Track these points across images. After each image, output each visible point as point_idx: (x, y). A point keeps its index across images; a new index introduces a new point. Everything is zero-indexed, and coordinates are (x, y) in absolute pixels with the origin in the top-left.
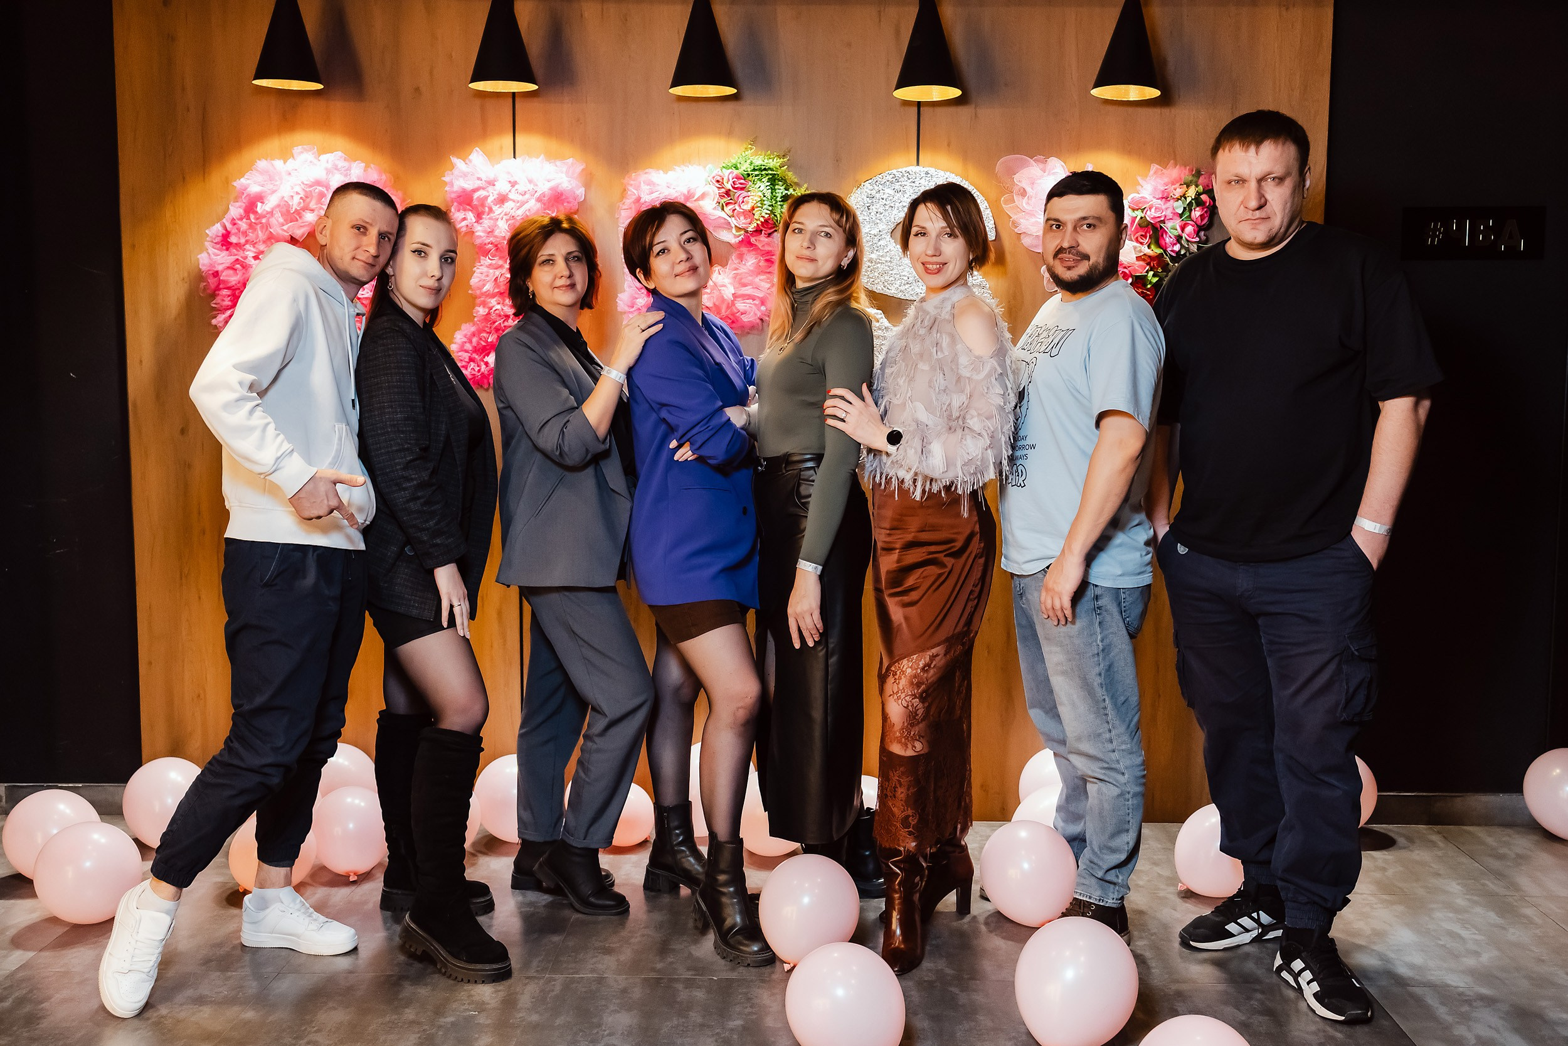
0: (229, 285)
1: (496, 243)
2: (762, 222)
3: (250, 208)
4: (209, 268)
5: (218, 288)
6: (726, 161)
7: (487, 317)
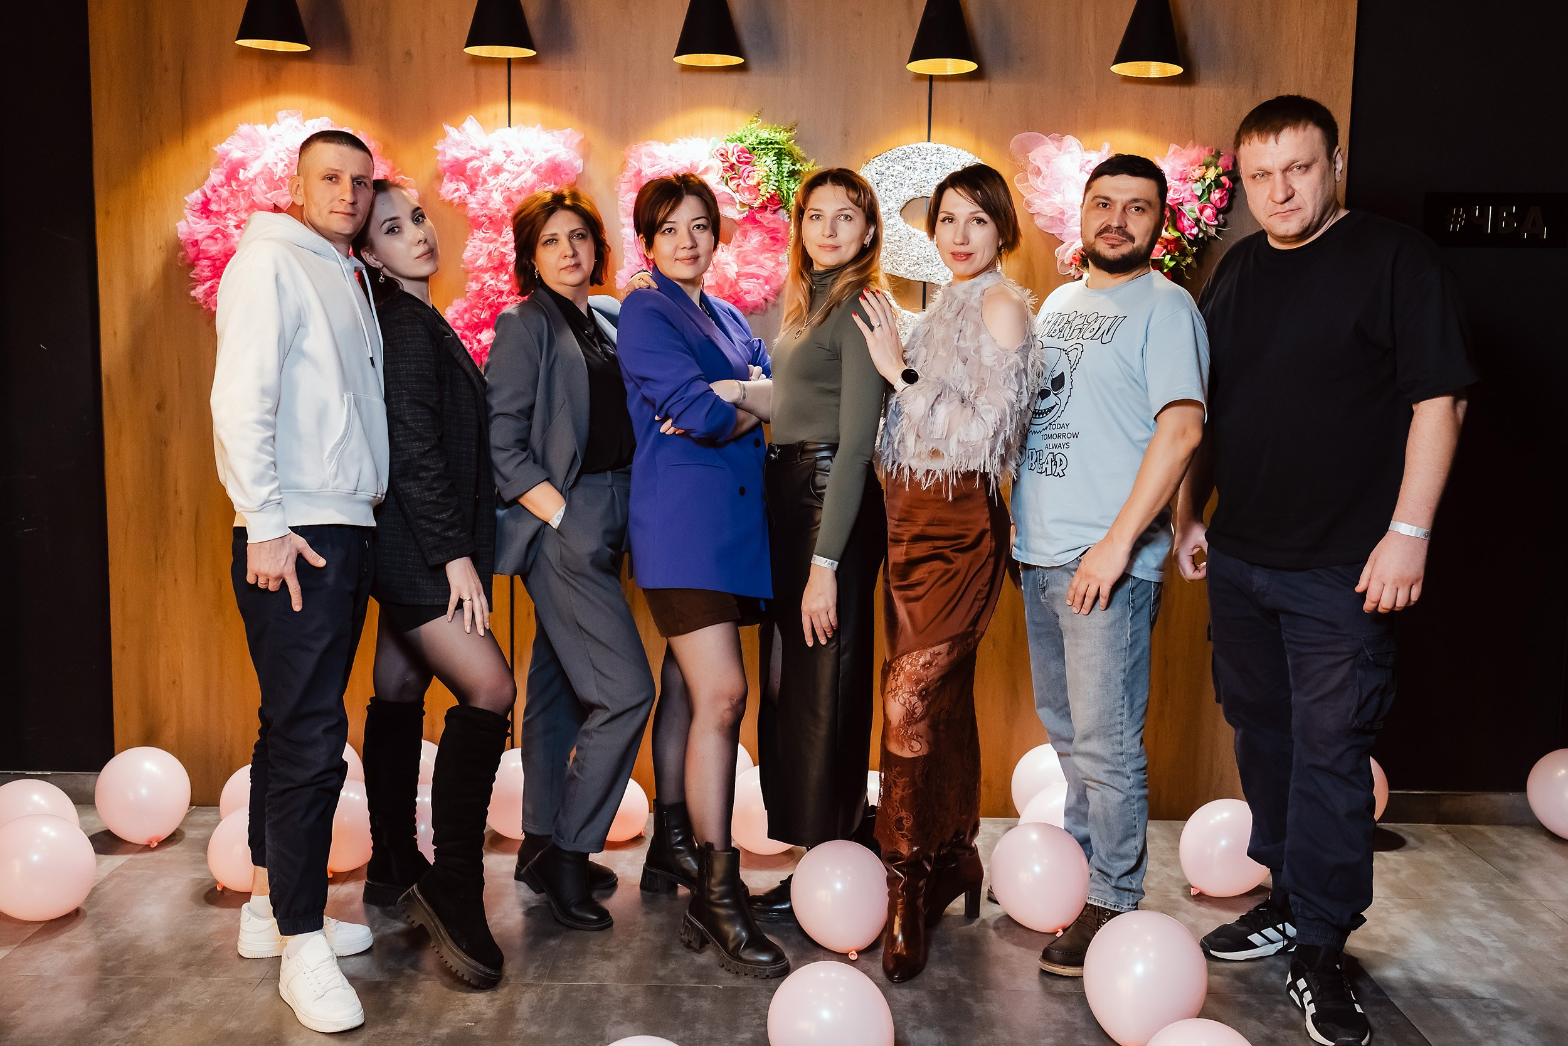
0: (209, 255)
1: (490, 216)
2: (767, 198)
3: (232, 175)
4: (187, 237)
5: (197, 258)
6: (731, 134)
7: (480, 294)
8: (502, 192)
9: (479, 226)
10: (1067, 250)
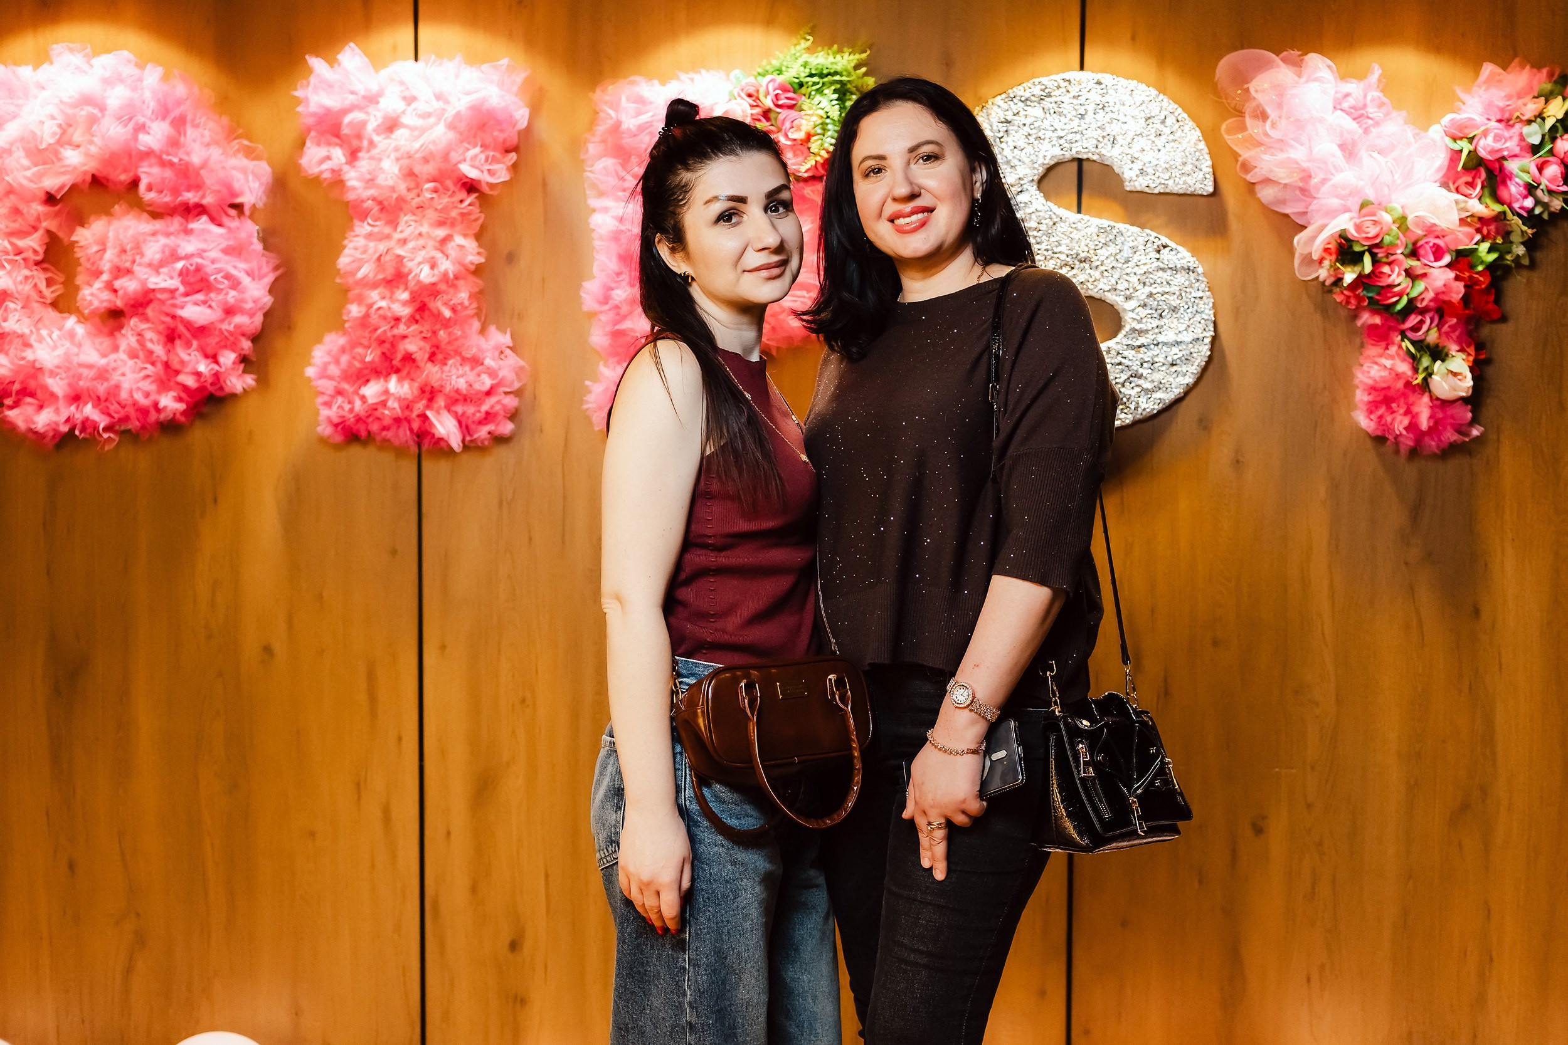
1: (380, 199)
6: (763, 64)
7: (364, 322)
8: (398, 159)
9: (363, 215)
10: (1314, 238)
